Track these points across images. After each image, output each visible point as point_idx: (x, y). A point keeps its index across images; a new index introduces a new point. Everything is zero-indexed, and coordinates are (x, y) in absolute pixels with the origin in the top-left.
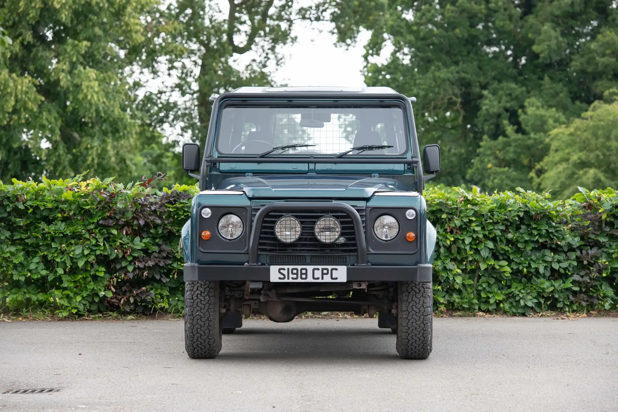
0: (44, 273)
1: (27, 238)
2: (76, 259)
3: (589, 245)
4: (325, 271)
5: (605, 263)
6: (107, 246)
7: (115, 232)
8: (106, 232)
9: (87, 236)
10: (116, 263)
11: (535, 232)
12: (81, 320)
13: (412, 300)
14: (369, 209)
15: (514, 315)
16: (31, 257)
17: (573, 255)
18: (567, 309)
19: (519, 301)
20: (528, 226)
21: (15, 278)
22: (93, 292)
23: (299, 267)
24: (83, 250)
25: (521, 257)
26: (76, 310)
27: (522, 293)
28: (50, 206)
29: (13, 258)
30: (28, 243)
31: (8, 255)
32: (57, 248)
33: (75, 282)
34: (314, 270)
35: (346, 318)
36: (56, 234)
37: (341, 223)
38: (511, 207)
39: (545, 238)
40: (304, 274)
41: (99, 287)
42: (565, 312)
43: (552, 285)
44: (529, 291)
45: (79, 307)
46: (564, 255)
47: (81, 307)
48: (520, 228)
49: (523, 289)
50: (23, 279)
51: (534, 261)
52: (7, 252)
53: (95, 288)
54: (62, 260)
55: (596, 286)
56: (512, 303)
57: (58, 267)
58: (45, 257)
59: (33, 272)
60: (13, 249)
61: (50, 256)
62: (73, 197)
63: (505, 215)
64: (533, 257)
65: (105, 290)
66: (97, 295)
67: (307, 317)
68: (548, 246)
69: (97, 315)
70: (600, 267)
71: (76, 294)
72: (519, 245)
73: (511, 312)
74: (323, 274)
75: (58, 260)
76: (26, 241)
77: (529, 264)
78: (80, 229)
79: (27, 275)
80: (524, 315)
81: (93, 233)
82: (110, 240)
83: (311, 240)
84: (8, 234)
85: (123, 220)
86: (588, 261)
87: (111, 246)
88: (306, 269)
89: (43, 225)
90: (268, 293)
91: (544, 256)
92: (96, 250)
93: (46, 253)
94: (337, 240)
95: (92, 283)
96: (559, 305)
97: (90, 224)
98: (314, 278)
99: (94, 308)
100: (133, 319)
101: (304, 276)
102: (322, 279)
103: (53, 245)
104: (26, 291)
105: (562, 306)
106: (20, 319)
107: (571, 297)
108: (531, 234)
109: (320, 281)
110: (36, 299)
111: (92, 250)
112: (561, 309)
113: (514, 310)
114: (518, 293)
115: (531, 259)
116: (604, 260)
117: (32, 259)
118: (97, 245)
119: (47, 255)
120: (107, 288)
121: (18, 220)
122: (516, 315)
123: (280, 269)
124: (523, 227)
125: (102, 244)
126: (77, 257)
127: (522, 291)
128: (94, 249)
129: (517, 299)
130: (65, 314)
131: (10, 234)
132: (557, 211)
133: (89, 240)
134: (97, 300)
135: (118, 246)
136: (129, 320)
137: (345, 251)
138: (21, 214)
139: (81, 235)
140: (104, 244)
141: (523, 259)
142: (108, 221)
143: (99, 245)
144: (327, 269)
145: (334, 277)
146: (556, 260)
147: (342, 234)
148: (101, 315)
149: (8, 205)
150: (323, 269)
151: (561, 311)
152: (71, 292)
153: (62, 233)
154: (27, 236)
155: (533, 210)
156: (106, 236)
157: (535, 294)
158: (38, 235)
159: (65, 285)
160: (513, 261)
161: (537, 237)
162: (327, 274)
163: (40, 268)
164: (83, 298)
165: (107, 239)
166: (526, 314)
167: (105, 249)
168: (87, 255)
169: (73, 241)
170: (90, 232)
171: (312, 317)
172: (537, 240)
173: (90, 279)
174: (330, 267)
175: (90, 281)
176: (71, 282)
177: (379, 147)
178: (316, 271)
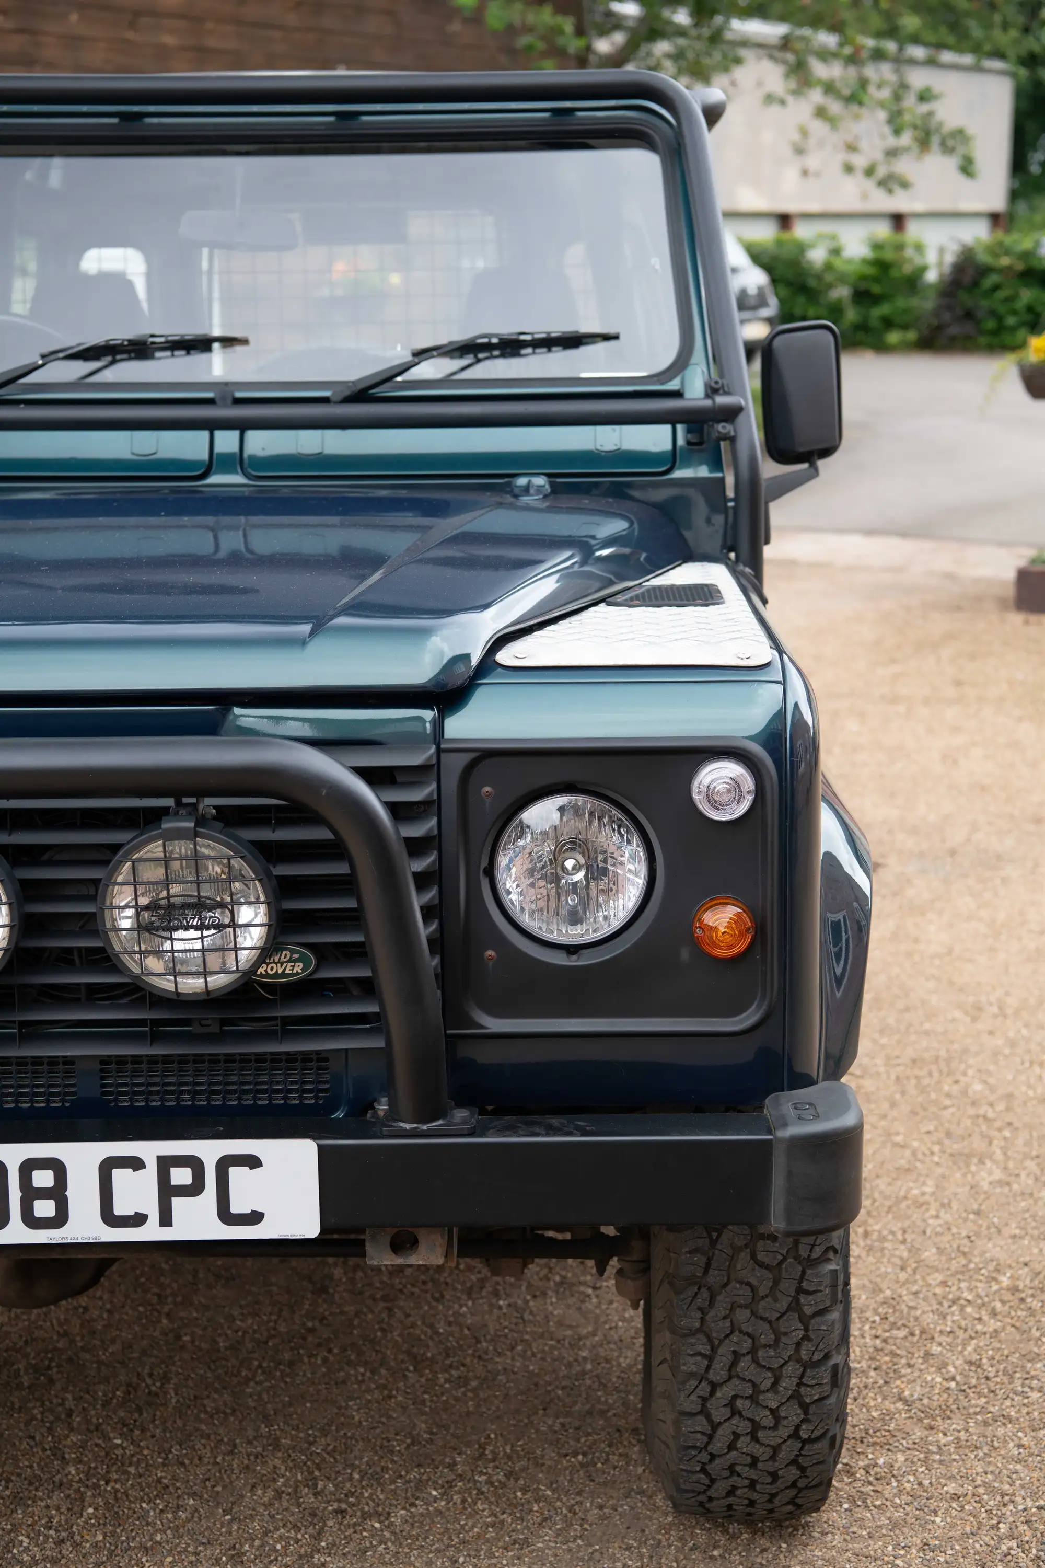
4: (181, 1176)
14: (454, 766)
34: (107, 1167)
40: (44, 1193)
74: (167, 1192)
88: (58, 1167)
98: (109, 1217)
101: (44, 1208)
102: (166, 1219)
109: (151, 1232)
144: (195, 1164)
145: (237, 1207)
150: (165, 1164)
162: (196, 1188)
174: (208, 1152)
177: (548, 343)
178: (119, 1176)
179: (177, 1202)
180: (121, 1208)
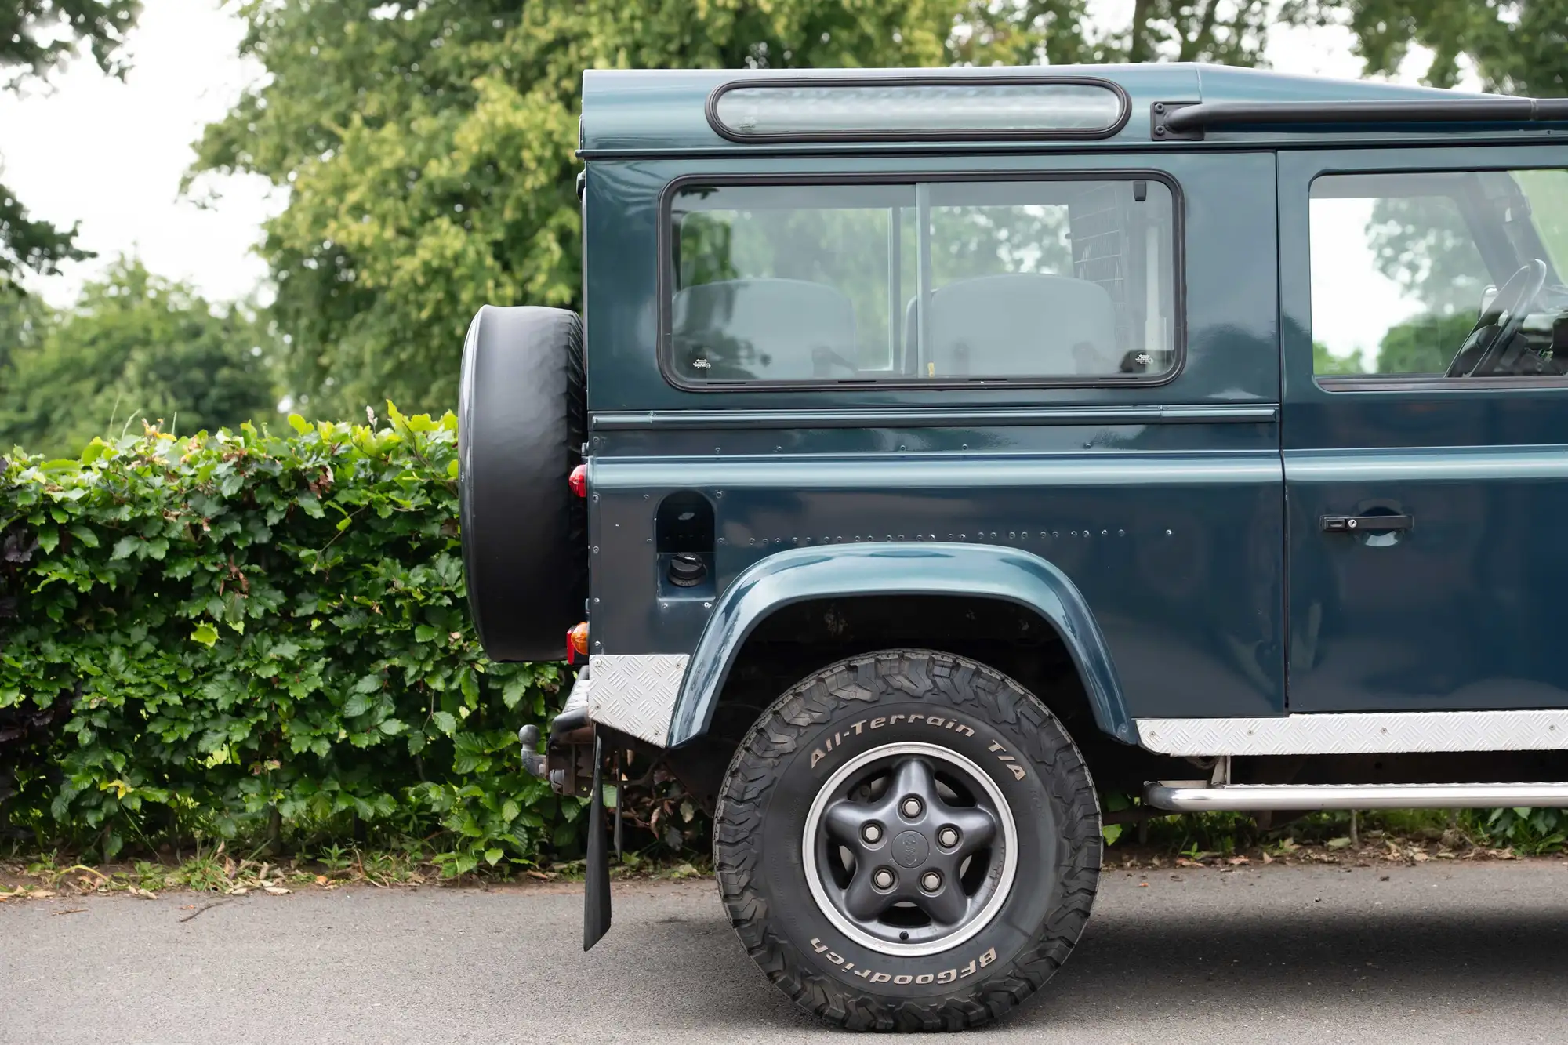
0: (393, 728)
1: (338, 613)
2: (498, 680)
16: (354, 675)
21: (298, 747)
26: (500, 854)
28: (410, 505)
29: (291, 679)
30: (338, 629)
31: (272, 671)
32: (431, 644)
33: (497, 756)
35: (1412, 862)
36: (428, 597)
45: (510, 838)
47: (518, 840)
50: (323, 749)
52: (272, 661)
54: (454, 686)
57: (438, 709)
58: (395, 675)
59: (358, 727)
60: (289, 650)
61: (411, 671)
67: (1279, 861)
69: (575, 864)
71: (500, 798)
75: (438, 684)
76: (336, 621)
79: (336, 735)
84: (275, 599)
89: (387, 569)
93: (396, 662)
99: (563, 839)
100: (693, 876)
103: (421, 636)
104: (337, 787)
106: (321, 880)
110: (371, 813)
117: (355, 683)
119: (403, 670)
121: (304, 553)
130: (465, 866)
131: (282, 600)
134: (570, 813)
136: (678, 881)
138: (317, 533)
149: (271, 505)
152: (485, 790)
153: (450, 594)
154: (336, 604)
158: (369, 603)
159: (463, 767)
163: (383, 711)
164: (525, 810)
168: (534, 670)
171: (1295, 857)
176: (483, 756)
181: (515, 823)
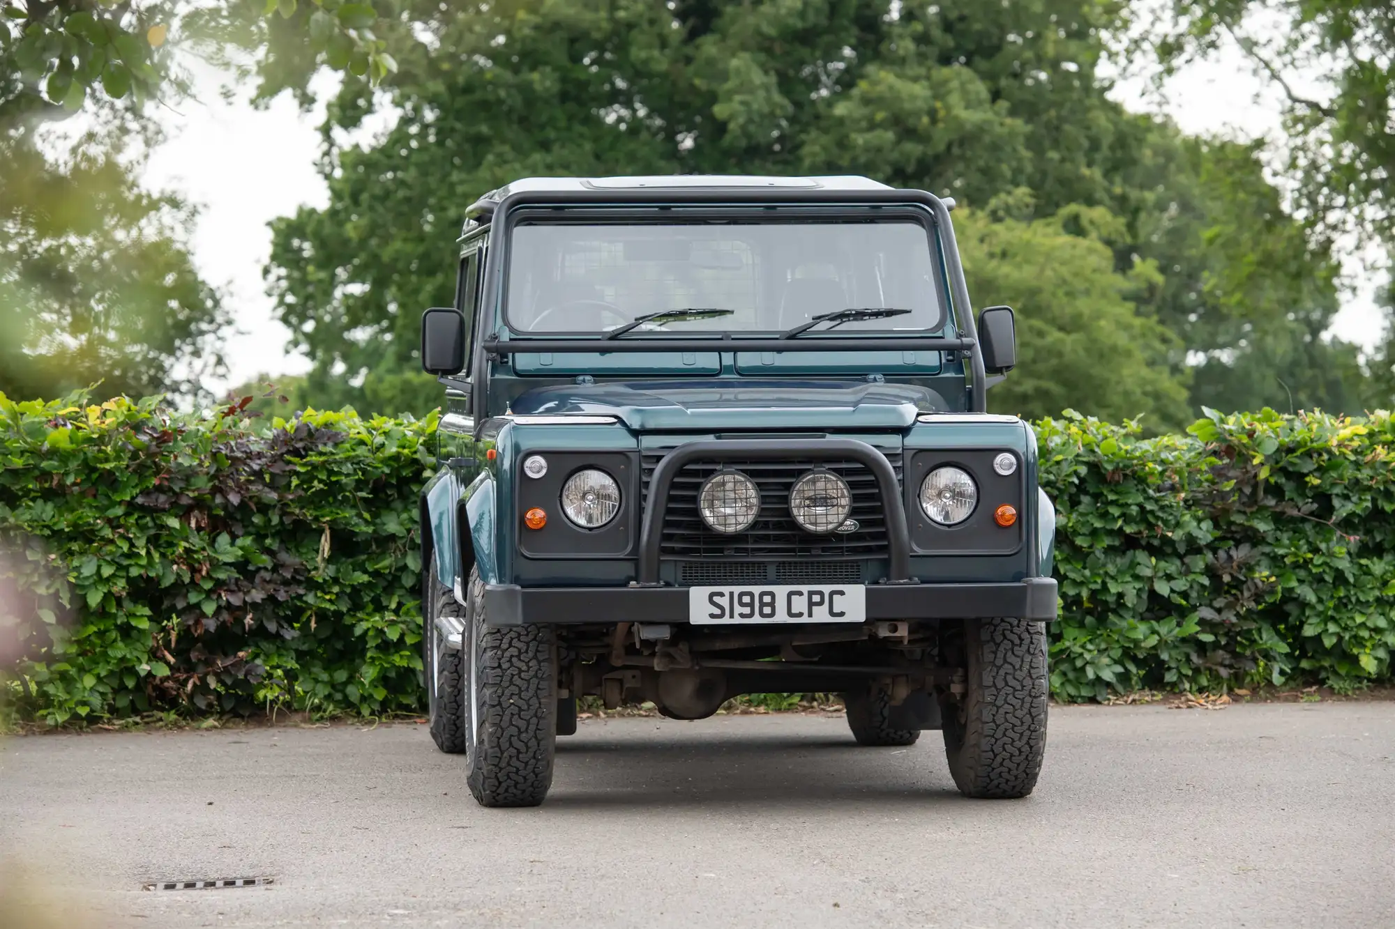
2: (83, 587)
3: (1233, 539)
4: (816, 598)
5: (1268, 578)
6: (156, 556)
7: (174, 523)
8: (151, 524)
9: (108, 533)
10: (175, 596)
11: (1115, 511)
12: (94, 732)
13: (1005, 661)
14: (909, 455)
15: (1072, 700)
17: (1199, 563)
18: (1187, 686)
19: (1083, 669)
20: (1097, 496)
22: (123, 665)
23: (757, 590)
24: (99, 567)
25: (1084, 568)
26: (86, 709)
27: (1090, 651)
28: (18, 463)
32: (36, 562)
33: (79, 642)
34: (790, 594)
36: (33, 529)
37: (852, 485)
38: (1059, 453)
39: (1137, 523)
40: (767, 604)
41: (136, 653)
42: (1182, 692)
43: (1154, 632)
44: (1103, 646)
45: (92, 700)
46: (1178, 563)
47: (97, 702)
48: (1079, 503)
49: (1090, 641)
51: (1112, 578)
53: (128, 656)
54: (51, 591)
55: (1249, 631)
56: (1064, 674)
57: (40, 607)
62: (72, 441)
63: (1048, 472)
64: (1111, 569)
65: (149, 660)
66: (132, 671)
68: (1144, 542)
69: (130, 720)
70: (1257, 587)
71: (82, 670)
72: (1079, 541)
73: (1065, 695)
74: (811, 604)
75: (41, 591)
77: (1104, 584)
78: (89, 516)
80: (1093, 700)
81: (119, 526)
82: (162, 541)
83: (778, 525)
85: (191, 495)
86: (1231, 575)
87: (163, 555)
88: (772, 595)
90: (671, 650)
91: (1133, 565)
92: (130, 565)
94: (841, 524)
95: (120, 644)
96: (1170, 677)
97: (114, 504)
98: (790, 614)
99: (122, 702)
100: (215, 727)
101: (767, 610)
102: (810, 615)
103: (28, 555)
105: (1175, 679)
107: (1194, 658)
108: (1104, 516)
109: (805, 619)
111: (120, 567)
112: (1173, 685)
113: (1072, 691)
114: (1080, 650)
115: (1106, 573)
116: (1266, 573)
118: (132, 555)
120: (154, 655)
122: (1075, 702)
123: (712, 595)
124: (1085, 499)
125: (143, 552)
126: (87, 583)
127: (1090, 647)
128: (125, 563)
129: (1079, 663)
130: (61, 718)
132: (1162, 462)
133: (112, 542)
134: (130, 683)
135: (180, 557)
136: (207, 729)
137: (855, 551)
139: (93, 532)
140: (148, 553)
141: (1087, 572)
142: (154, 496)
143: (138, 555)
144: (821, 593)
145: (836, 610)
146: (1161, 574)
147: (853, 513)
148: (138, 719)
150: (811, 593)
151: (1172, 691)
152: (72, 666)
153: (48, 527)
155: (1109, 461)
156: (152, 532)
157: (1117, 653)
159: (57, 650)
160: (1065, 577)
161: (1120, 523)
162: (821, 603)
164: (99, 679)
165: (153, 541)
166: (1099, 698)
167: (151, 563)
168: (108, 580)
169: (75, 547)
170: (113, 523)
172: (1121, 529)
173: (114, 634)
174: (827, 589)
175: (115, 641)
176: (71, 642)
177: (878, 314)
178: (794, 598)
179: (815, 608)
180: (794, 611)
181: (92, 689)
